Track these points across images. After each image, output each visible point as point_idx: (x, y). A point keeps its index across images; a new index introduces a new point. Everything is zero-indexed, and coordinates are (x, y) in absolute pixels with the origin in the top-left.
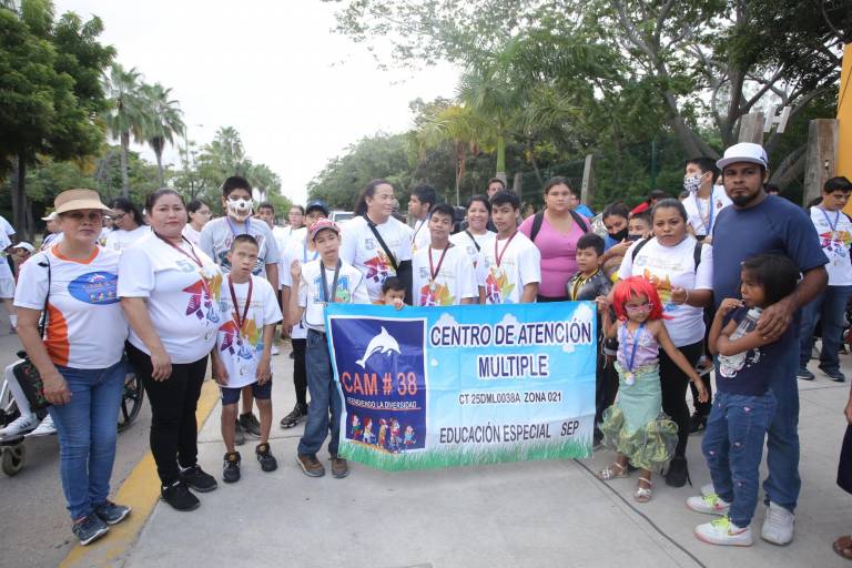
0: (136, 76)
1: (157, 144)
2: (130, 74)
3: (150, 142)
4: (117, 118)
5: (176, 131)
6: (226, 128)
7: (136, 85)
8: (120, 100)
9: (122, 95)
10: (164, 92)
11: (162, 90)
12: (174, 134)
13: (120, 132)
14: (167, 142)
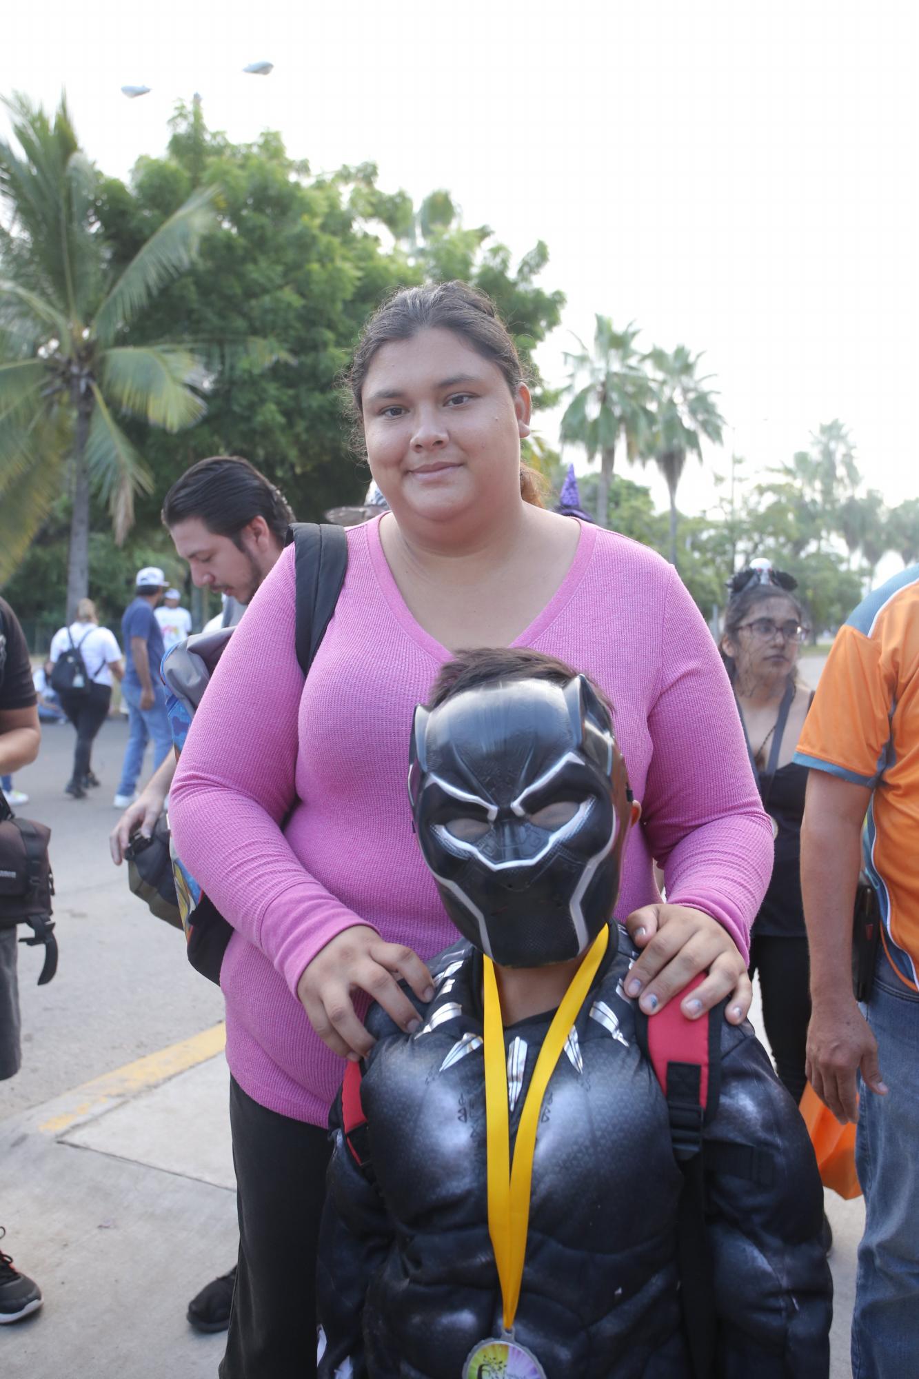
0: (634, 334)
1: (671, 465)
2: (626, 333)
3: (658, 461)
4: (596, 422)
5: (710, 435)
6: (828, 422)
7: (634, 353)
8: (604, 385)
9: (609, 375)
10: (691, 359)
11: (687, 356)
12: (703, 440)
13: (600, 447)
14: (690, 458)
